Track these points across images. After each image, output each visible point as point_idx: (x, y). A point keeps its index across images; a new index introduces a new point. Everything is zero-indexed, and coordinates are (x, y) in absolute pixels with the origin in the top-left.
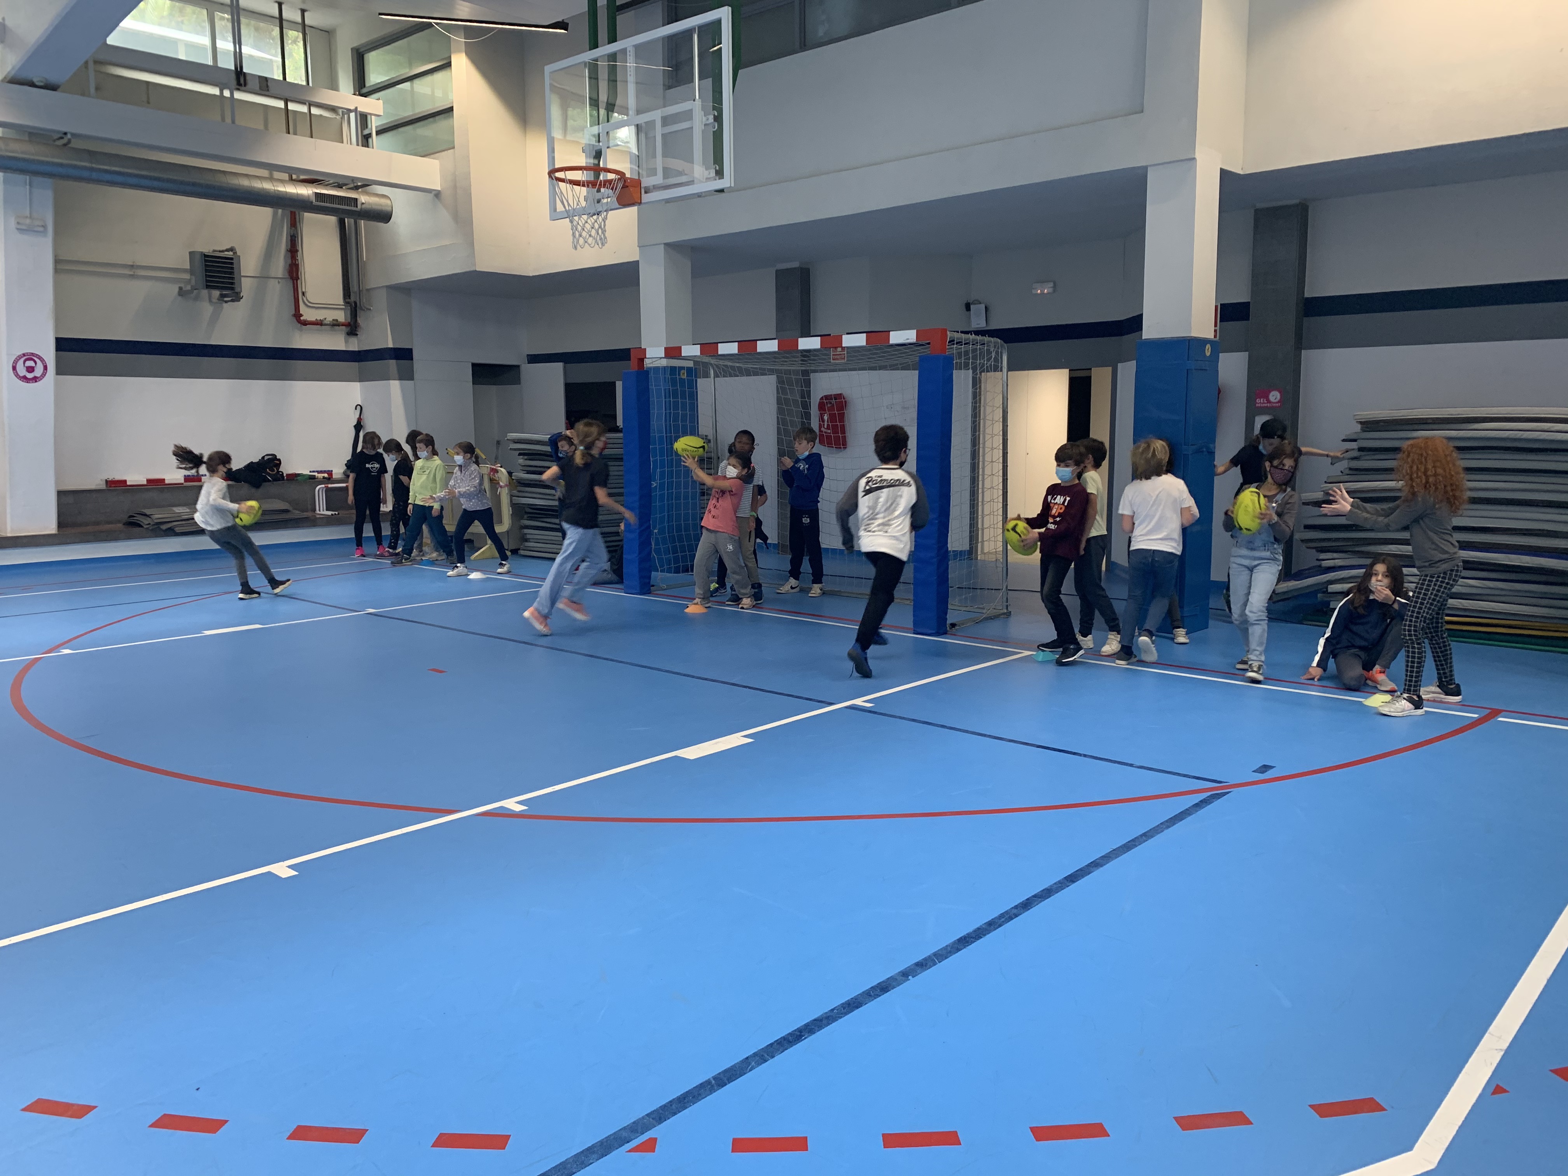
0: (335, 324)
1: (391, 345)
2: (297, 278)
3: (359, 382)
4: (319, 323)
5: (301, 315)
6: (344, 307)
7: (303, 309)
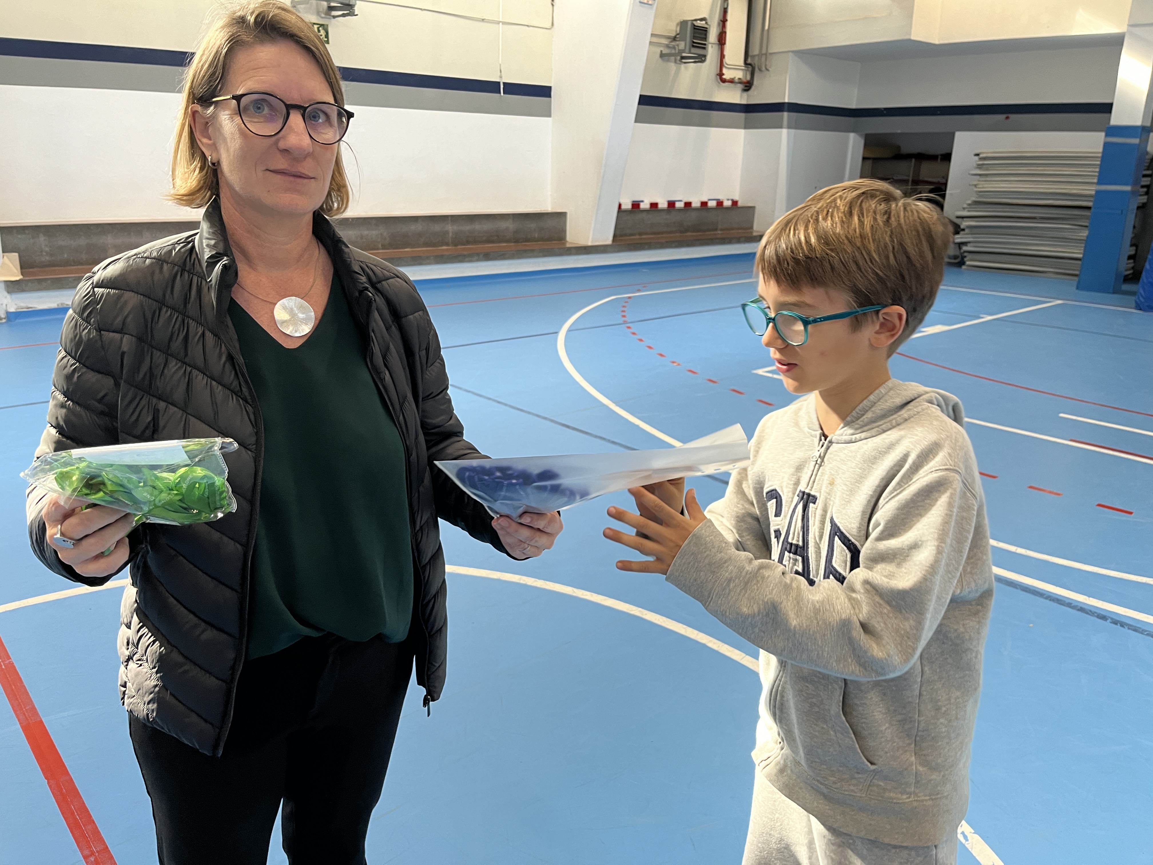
0: (740, 82)
1: (786, 101)
2: (725, 44)
3: (745, 128)
4: (732, 81)
5: (723, 74)
6: (743, 68)
7: (725, 71)
